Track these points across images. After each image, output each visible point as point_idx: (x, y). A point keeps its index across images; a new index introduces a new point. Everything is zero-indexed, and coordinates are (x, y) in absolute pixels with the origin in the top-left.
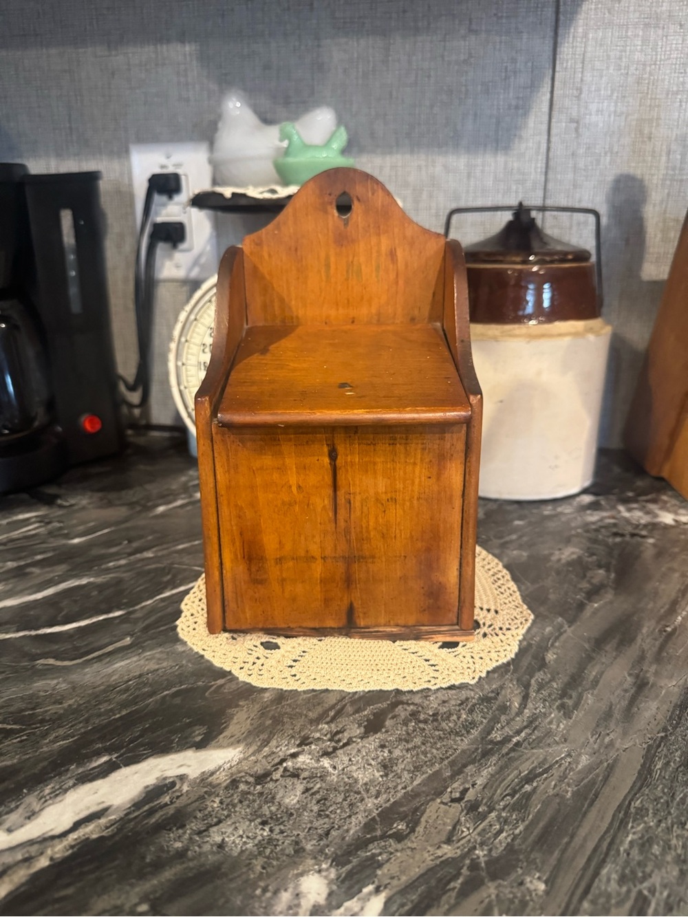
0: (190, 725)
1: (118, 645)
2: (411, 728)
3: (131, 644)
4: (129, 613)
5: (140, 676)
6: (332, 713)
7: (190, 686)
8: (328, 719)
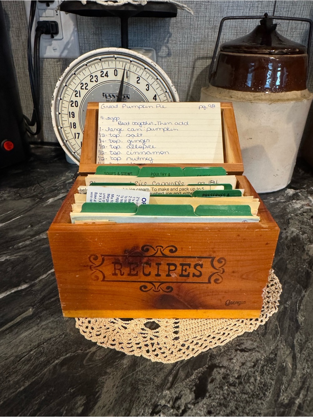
0: (74, 395)
1: (24, 315)
2: (225, 392)
3: (33, 314)
4: (31, 286)
5: (39, 345)
6: (171, 379)
7: (73, 354)
8: (169, 385)
